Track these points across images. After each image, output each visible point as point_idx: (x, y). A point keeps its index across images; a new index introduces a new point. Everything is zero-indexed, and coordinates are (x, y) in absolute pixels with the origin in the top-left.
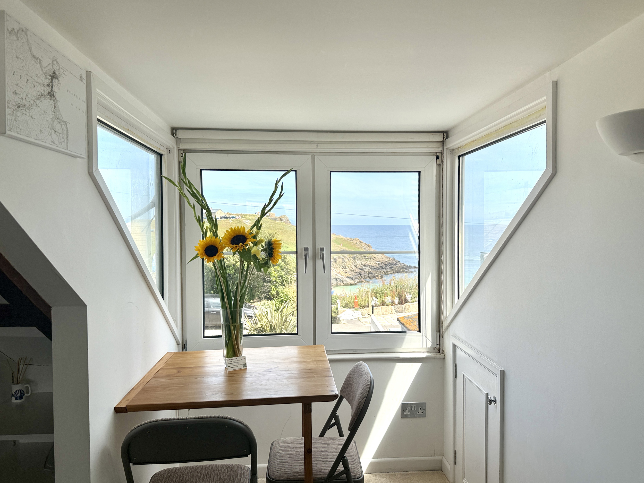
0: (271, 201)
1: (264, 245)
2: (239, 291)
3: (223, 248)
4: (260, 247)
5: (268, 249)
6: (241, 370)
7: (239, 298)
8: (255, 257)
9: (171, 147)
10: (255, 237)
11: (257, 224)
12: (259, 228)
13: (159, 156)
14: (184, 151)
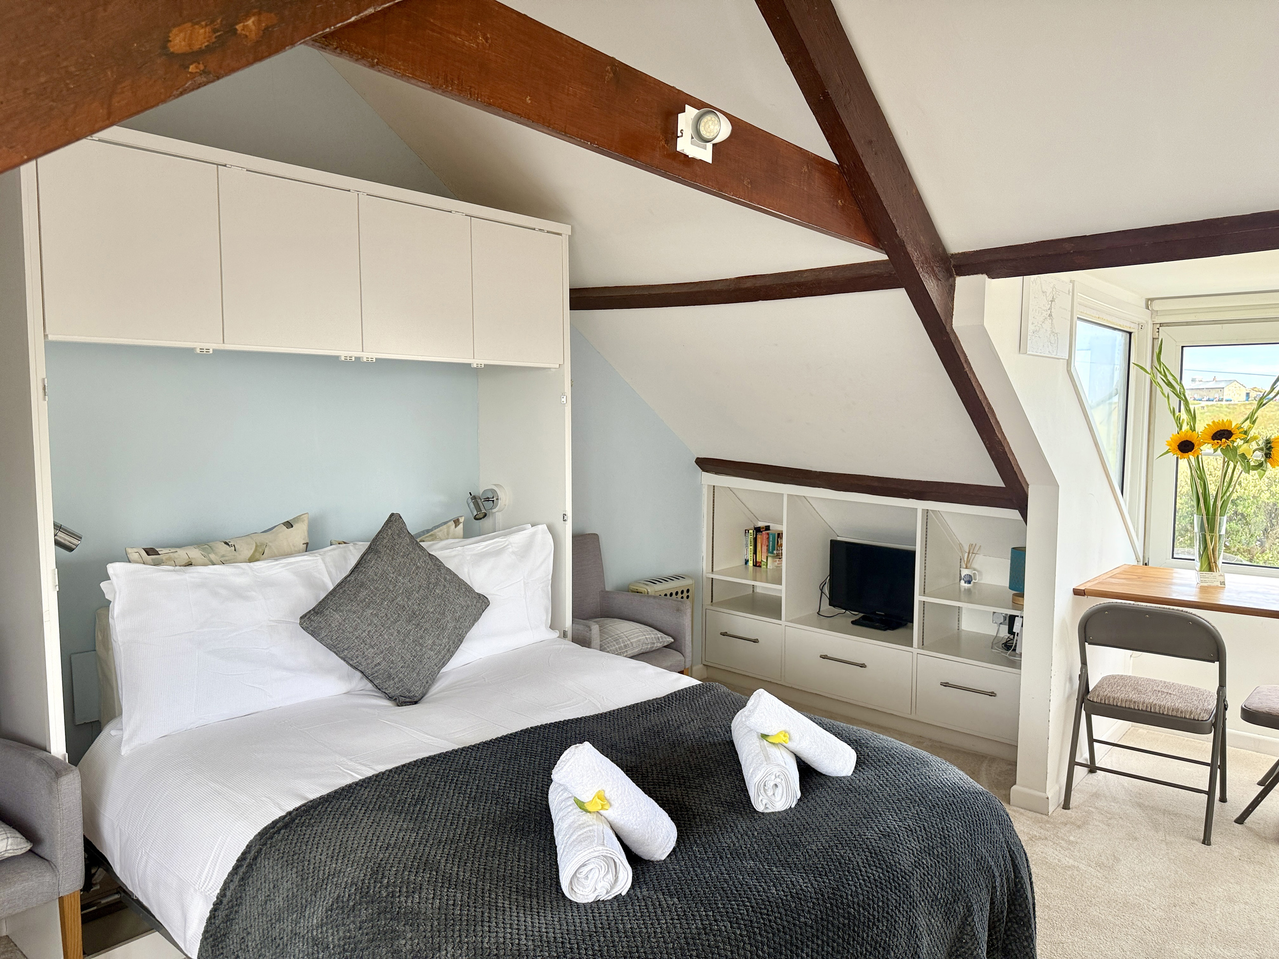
1: (1260, 443)
2: (1220, 496)
3: (1200, 444)
4: (1254, 445)
5: (1265, 449)
6: (1216, 587)
7: (1219, 504)
8: (1243, 456)
9: (1146, 322)
10: (1245, 433)
11: (1252, 419)
12: (1254, 423)
13: (1128, 335)
14: (1161, 325)
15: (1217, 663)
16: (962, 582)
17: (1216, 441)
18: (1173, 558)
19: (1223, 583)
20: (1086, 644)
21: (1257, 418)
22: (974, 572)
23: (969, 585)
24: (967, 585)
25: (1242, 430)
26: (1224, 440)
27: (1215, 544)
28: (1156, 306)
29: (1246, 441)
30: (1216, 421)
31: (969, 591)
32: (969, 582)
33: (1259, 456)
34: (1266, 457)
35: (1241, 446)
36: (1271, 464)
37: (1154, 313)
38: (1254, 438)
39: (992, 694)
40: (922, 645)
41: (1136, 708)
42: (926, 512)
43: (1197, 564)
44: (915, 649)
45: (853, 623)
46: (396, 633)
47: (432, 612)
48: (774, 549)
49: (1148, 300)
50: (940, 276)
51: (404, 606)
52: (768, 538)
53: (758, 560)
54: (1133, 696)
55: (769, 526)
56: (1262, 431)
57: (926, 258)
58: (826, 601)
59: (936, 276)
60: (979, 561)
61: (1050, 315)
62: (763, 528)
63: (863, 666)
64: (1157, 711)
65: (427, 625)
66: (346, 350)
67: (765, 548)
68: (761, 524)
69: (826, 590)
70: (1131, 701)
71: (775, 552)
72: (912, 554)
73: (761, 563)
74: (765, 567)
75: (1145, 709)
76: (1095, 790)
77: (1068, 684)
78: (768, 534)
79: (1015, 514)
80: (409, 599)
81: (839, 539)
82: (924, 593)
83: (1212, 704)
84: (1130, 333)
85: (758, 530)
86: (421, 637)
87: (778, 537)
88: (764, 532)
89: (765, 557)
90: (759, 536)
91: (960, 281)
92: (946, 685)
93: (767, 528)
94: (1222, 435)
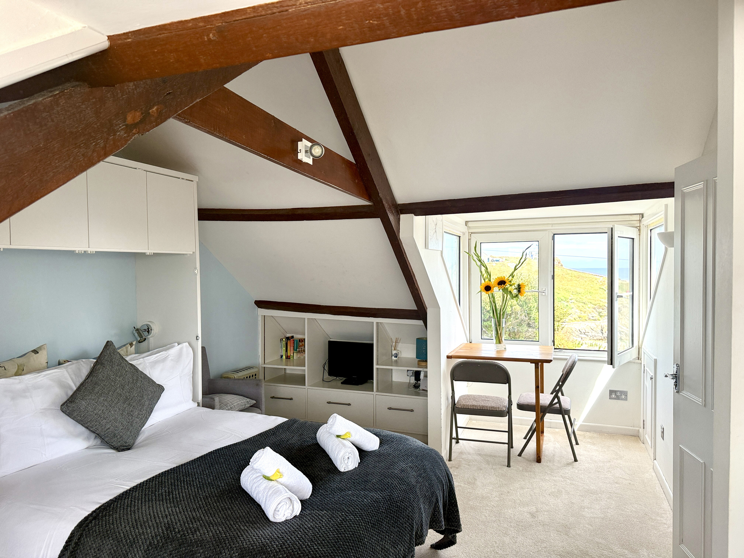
0: (520, 262)
1: (516, 286)
2: (502, 310)
3: (493, 287)
4: (513, 287)
5: (518, 288)
6: (503, 351)
7: (502, 313)
8: (510, 292)
9: (465, 232)
10: (510, 282)
11: (512, 275)
12: (513, 277)
13: (459, 237)
14: (472, 233)
15: (507, 384)
16: (393, 357)
17: (500, 286)
18: (482, 339)
19: (505, 349)
20: (454, 381)
21: (514, 275)
22: (398, 352)
23: (396, 358)
24: (395, 358)
25: (509, 281)
26: (503, 285)
27: (501, 331)
28: (470, 224)
29: (511, 285)
30: (499, 277)
31: (396, 361)
32: (396, 357)
33: (515, 292)
34: (519, 292)
35: (509, 288)
36: (521, 295)
37: (469, 228)
38: (514, 284)
39: (412, 411)
40: (378, 391)
41: (477, 408)
42: (377, 323)
43: (494, 341)
44: (375, 393)
45: (342, 383)
46: (118, 410)
47: (136, 396)
48: (297, 348)
49: (466, 222)
50: (395, 214)
51: (121, 394)
52: (294, 343)
53: (288, 355)
54: (475, 403)
55: (293, 336)
56: (516, 281)
57: (390, 206)
58: (326, 374)
59: (393, 214)
60: (400, 346)
61: (436, 231)
62: (290, 337)
63: (349, 405)
64: (485, 409)
65: (134, 404)
66: (79, 248)
67: (292, 348)
68: (288, 335)
69: (326, 368)
70: (474, 406)
71: (298, 350)
72: (372, 345)
73: (290, 356)
74: (292, 358)
75: (480, 408)
76: (460, 451)
77: (447, 401)
78: (294, 340)
79: (420, 323)
80: (123, 390)
81: (331, 340)
82: (378, 364)
83: (506, 403)
84: (460, 237)
85: (288, 338)
86: (132, 411)
87: (299, 342)
88: (291, 339)
89: (292, 353)
90: (288, 342)
91: (402, 216)
92: (390, 409)
93: (293, 337)
94: (502, 283)
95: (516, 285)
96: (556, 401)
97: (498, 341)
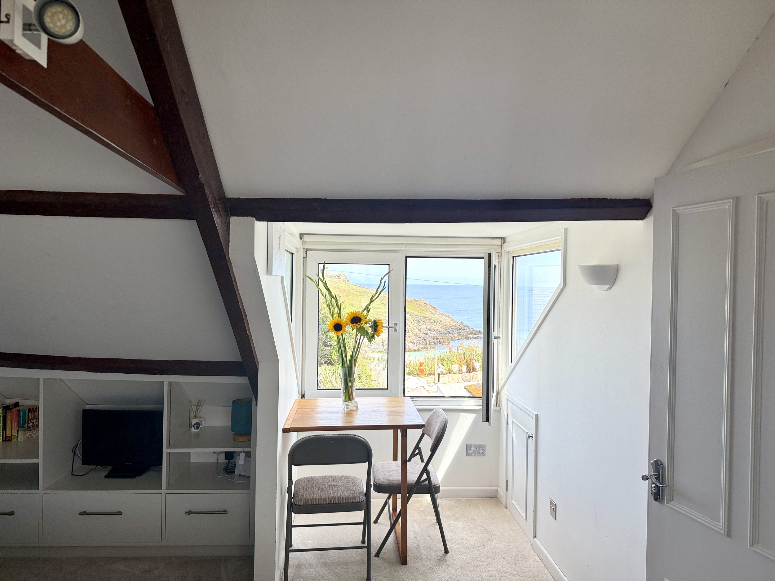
0: (377, 292)
2: (353, 357)
3: (345, 326)
5: (374, 326)
7: (353, 361)
9: (299, 247)
10: (366, 318)
11: (367, 309)
12: (368, 311)
14: (307, 250)
15: (367, 463)
16: (193, 428)
17: (354, 324)
19: (357, 407)
20: (293, 466)
21: (370, 309)
22: (201, 420)
23: (198, 430)
24: (196, 430)
25: (364, 316)
26: (358, 323)
27: (352, 384)
28: (306, 238)
29: (366, 323)
30: (353, 312)
31: (197, 434)
32: (198, 428)
33: (371, 331)
34: (375, 331)
35: (364, 326)
36: (377, 335)
37: (304, 242)
39: (225, 512)
40: (169, 487)
41: (325, 503)
42: (170, 383)
43: (343, 397)
44: (164, 491)
45: (106, 477)
48: (24, 423)
49: (301, 234)
50: (223, 215)
52: (19, 415)
53: (7, 435)
54: (321, 494)
55: (18, 403)
57: (215, 199)
58: (78, 462)
59: (220, 214)
60: (204, 411)
61: (279, 247)
62: (12, 405)
63: (119, 513)
64: (337, 502)
67: (15, 424)
68: (9, 402)
69: (79, 452)
71: (26, 426)
72: (161, 412)
73: (11, 437)
74: (15, 440)
77: (281, 496)
78: (18, 411)
81: (88, 407)
82: (169, 446)
84: (292, 254)
85: (7, 408)
87: (29, 412)
88: (14, 410)
89: (16, 431)
90: (9, 415)
91: (234, 220)
92: (189, 513)
93: (17, 404)
95: (370, 323)
96: (425, 477)
97: (347, 398)
